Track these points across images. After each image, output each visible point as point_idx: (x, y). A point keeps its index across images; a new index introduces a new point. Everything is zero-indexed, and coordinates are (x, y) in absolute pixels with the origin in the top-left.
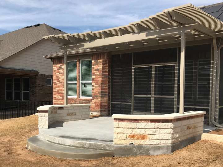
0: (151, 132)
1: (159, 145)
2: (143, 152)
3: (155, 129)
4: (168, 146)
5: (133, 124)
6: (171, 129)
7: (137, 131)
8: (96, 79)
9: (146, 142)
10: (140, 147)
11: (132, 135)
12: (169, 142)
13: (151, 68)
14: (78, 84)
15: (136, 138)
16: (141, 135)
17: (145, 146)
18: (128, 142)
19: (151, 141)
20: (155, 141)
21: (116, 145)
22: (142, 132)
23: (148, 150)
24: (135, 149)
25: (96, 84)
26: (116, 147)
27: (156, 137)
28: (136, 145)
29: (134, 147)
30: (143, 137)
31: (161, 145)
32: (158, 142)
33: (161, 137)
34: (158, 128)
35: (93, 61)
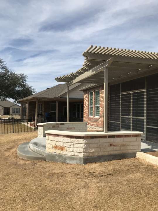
0: (68, 145)
1: (73, 156)
2: (62, 160)
3: (70, 143)
4: (80, 158)
5: (56, 138)
6: (83, 145)
7: (58, 144)
8: (101, 104)
9: (64, 153)
10: (60, 156)
11: (56, 146)
12: (82, 155)
13: (130, 94)
14: (93, 107)
15: (58, 149)
16: (61, 147)
17: (63, 155)
18: (53, 151)
19: (67, 153)
20: (70, 153)
21: (47, 153)
22: (61, 144)
23: (65, 159)
24: (57, 157)
25: (101, 108)
26: (47, 154)
27: (71, 149)
28: (58, 154)
29: (56, 155)
30: (62, 149)
31: (75, 157)
32: (72, 153)
33: (75, 150)
34: (73, 142)
35: (100, 91)
